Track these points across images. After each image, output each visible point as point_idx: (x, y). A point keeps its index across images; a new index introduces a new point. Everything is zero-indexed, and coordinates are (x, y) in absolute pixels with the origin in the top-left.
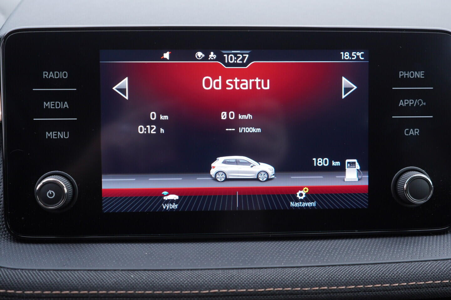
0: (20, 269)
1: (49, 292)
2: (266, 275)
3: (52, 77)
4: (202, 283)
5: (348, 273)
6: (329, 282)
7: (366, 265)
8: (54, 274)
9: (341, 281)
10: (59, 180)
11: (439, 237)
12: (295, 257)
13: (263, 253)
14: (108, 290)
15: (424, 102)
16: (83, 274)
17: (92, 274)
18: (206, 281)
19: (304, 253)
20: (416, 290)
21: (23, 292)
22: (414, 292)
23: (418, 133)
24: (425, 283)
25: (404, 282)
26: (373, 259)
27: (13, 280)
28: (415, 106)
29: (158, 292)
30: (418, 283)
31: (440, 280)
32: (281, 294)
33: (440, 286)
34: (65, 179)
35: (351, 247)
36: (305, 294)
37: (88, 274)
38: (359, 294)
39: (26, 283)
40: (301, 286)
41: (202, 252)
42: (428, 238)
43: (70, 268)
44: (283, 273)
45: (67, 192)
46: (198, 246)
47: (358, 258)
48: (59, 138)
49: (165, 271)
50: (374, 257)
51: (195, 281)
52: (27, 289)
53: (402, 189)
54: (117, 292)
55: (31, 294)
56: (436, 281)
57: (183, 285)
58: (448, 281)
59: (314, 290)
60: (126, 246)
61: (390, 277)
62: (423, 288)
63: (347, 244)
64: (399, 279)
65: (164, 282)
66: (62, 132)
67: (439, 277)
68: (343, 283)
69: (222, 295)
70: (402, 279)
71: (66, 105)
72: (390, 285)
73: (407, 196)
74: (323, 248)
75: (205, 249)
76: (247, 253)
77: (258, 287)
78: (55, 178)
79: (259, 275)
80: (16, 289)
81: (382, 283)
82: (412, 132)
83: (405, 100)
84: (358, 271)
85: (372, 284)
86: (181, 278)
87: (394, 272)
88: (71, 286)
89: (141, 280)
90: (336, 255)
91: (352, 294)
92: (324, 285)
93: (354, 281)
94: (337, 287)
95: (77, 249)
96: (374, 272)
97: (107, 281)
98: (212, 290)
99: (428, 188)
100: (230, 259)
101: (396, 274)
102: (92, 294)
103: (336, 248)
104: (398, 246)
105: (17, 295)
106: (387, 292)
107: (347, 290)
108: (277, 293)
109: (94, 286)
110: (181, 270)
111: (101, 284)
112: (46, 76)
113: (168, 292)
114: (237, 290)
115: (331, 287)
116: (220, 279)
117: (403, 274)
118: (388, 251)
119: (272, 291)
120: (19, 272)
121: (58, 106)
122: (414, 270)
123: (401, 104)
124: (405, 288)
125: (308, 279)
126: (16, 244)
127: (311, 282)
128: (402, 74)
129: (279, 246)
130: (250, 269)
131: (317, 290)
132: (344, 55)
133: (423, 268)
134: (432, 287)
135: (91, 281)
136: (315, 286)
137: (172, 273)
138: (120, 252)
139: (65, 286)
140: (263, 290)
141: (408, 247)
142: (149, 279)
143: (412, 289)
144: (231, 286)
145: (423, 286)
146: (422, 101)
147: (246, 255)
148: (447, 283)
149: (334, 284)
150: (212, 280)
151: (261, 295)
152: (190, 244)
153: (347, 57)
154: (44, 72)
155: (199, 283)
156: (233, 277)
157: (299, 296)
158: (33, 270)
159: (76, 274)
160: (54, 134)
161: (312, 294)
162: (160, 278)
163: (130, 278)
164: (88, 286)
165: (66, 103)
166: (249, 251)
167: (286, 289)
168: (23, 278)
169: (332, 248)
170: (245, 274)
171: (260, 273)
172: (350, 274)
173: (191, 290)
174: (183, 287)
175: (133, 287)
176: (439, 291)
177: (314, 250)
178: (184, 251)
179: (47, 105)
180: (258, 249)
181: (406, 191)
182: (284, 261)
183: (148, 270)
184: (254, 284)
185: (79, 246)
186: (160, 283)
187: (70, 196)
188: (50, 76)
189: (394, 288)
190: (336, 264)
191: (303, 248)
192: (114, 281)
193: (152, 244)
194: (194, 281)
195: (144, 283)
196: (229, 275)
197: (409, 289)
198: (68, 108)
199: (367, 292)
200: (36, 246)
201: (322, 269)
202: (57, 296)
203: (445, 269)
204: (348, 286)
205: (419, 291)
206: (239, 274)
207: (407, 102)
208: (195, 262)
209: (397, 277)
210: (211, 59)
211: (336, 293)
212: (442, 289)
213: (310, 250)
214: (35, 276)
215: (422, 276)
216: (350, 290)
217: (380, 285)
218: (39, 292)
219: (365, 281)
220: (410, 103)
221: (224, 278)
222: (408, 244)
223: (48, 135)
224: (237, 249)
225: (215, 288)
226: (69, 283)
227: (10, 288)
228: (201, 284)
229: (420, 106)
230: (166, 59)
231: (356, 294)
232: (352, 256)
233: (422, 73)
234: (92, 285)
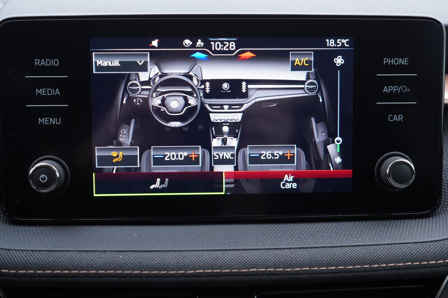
0: (14, 250)
1: (42, 272)
2: (250, 256)
3: (44, 64)
4: (188, 263)
5: (330, 255)
6: (310, 264)
7: (348, 247)
8: (46, 255)
9: (322, 262)
10: (51, 164)
11: (421, 220)
12: (279, 239)
13: (248, 235)
14: (97, 270)
15: (408, 89)
16: (74, 255)
17: (82, 255)
18: (192, 262)
19: (288, 236)
20: (395, 271)
21: (17, 271)
22: (393, 273)
23: (402, 119)
24: (403, 264)
25: (384, 263)
26: (355, 241)
27: (8, 260)
28: (399, 92)
29: (145, 272)
30: (397, 265)
31: (418, 261)
32: (264, 275)
33: (419, 267)
34: (57, 164)
35: (335, 230)
36: (288, 275)
37: (79, 255)
38: (339, 275)
39: (20, 263)
40: (283, 266)
41: (189, 235)
42: (410, 221)
43: (62, 249)
44: (266, 254)
45: (59, 176)
46: (186, 229)
47: (340, 240)
48: (51, 123)
49: (153, 252)
50: (356, 239)
51: (182, 262)
52: (21, 268)
53: (385, 173)
54: (106, 271)
55: (24, 273)
56: (414, 262)
57: (169, 265)
58: (426, 263)
59: (296, 271)
60: (117, 228)
61: (370, 258)
62: (402, 269)
63: (331, 227)
64: (378, 260)
65: (151, 262)
66: (54, 118)
67: (417, 259)
68: (324, 264)
69: (207, 275)
70: (382, 260)
71: (58, 92)
72: (370, 266)
73: (390, 181)
74: (307, 231)
75: (193, 231)
76: (233, 235)
77: (241, 267)
78: (47, 163)
79: (243, 257)
80: (10, 269)
81: (362, 264)
82: (395, 118)
83: (389, 87)
84: (339, 252)
85: (353, 265)
86: (168, 259)
87: (374, 254)
88: (63, 266)
89: (129, 260)
90: (319, 238)
91: (333, 275)
92: (305, 266)
93: (335, 262)
94: (319, 268)
95: (69, 231)
96: (354, 254)
97: (97, 261)
98: (197, 270)
99: (411, 173)
100: (216, 241)
101: (376, 255)
102: (82, 273)
103: (319, 230)
104: (380, 228)
105: (11, 274)
106: (367, 273)
107: (327, 271)
108: (260, 273)
109: (84, 266)
110: (168, 251)
111: (91, 264)
112: (38, 63)
113: (155, 272)
114: (221, 271)
115: (312, 268)
116: (205, 260)
117: (383, 256)
118: (370, 234)
119: (255, 272)
120: (13, 253)
121: (50, 93)
122: (393, 252)
123: (385, 91)
124: (384, 269)
125: (290, 260)
126: (11, 226)
127: (294, 263)
128: (387, 61)
129: (264, 229)
130: (234, 251)
131: (298, 271)
132: (329, 42)
133: (402, 250)
134: (411, 269)
135: (81, 261)
136: (297, 267)
137: (159, 254)
138: (110, 234)
139: (57, 266)
140: (246, 270)
141: (390, 230)
142: (137, 260)
143: (392, 270)
144: (215, 267)
145: (402, 267)
146: (406, 87)
147: (232, 237)
148: (425, 264)
149: (315, 265)
150: (197, 260)
151: (245, 276)
152: (179, 226)
153: (332, 44)
154: (36, 60)
155: (185, 263)
156: (218, 258)
157: (281, 276)
158: (26, 250)
159: (67, 254)
160: (46, 120)
161: (294, 275)
162: (148, 259)
163: (119, 259)
164: (79, 266)
165: (57, 89)
166: (235, 234)
167: (269, 270)
168: (17, 258)
169: (316, 230)
170: (229, 256)
171: (244, 254)
172: (331, 256)
173: (178, 270)
174: (170, 267)
175: (122, 267)
176: (417, 273)
177: (298, 232)
178: (172, 233)
179: (39, 92)
180: (244, 232)
181: (389, 175)
182: (268, 243)
183: (137, 251)
184: (238, 265)
185: (71, 228)
186: (147, 263)
187: (62, 180)
188: (42, 64)
189: (374, 269)
190: (318, 246)
191: (288, 231)
192: (103, 261)
193: (142, 227)
194: (180, 262)
195: (132, 263)
196: (214, 256)
197: (388, 270)
198: (59, 94)
199: (347, 272)
200: (30, 228)
201: (304, 250)
202: (49, 275)
203: (423, 251)
204: (329, 267)
205: (398, 272)
206: (224, 255)
207: (391, 88)
208: (182, 243)
209: (377, 259)
210: (198, 46)
211: (317, 273)
212: (421, 270)
213: (294, 232)
214: (28, 256)
215: (401, 258)
216: (331, 271)
217: (360, 266)
218: (32, 271)
219: (345, 262)
220: (394, 90)
221: (209, 259)
222: (390, 227)
223: (40, 121)
224: (223, 231)
225: (200, 268)
226: (61, 263)
227: (4, 267)
228: (186, 265)
229: (404, 92)
230: (154, 47)
231: (336, 275)
232: (335, 239)
233: (407, 60)
234: (82, 266)
